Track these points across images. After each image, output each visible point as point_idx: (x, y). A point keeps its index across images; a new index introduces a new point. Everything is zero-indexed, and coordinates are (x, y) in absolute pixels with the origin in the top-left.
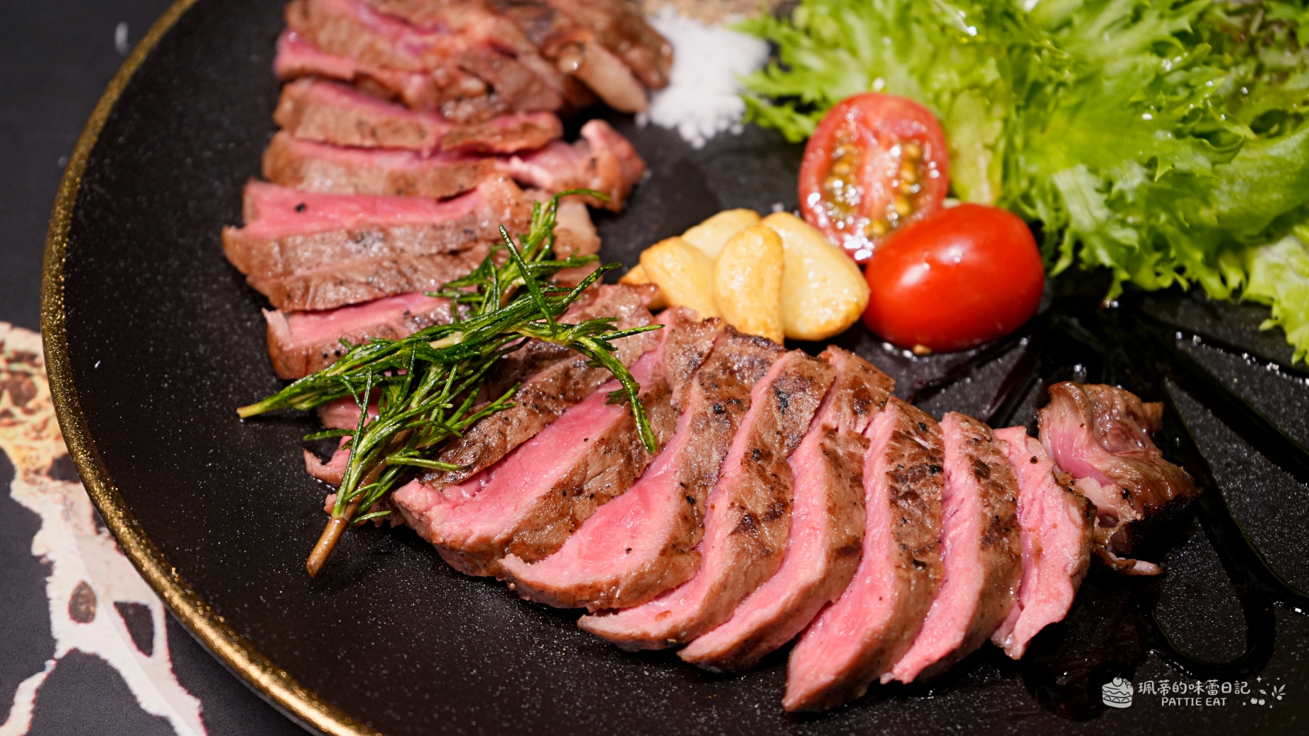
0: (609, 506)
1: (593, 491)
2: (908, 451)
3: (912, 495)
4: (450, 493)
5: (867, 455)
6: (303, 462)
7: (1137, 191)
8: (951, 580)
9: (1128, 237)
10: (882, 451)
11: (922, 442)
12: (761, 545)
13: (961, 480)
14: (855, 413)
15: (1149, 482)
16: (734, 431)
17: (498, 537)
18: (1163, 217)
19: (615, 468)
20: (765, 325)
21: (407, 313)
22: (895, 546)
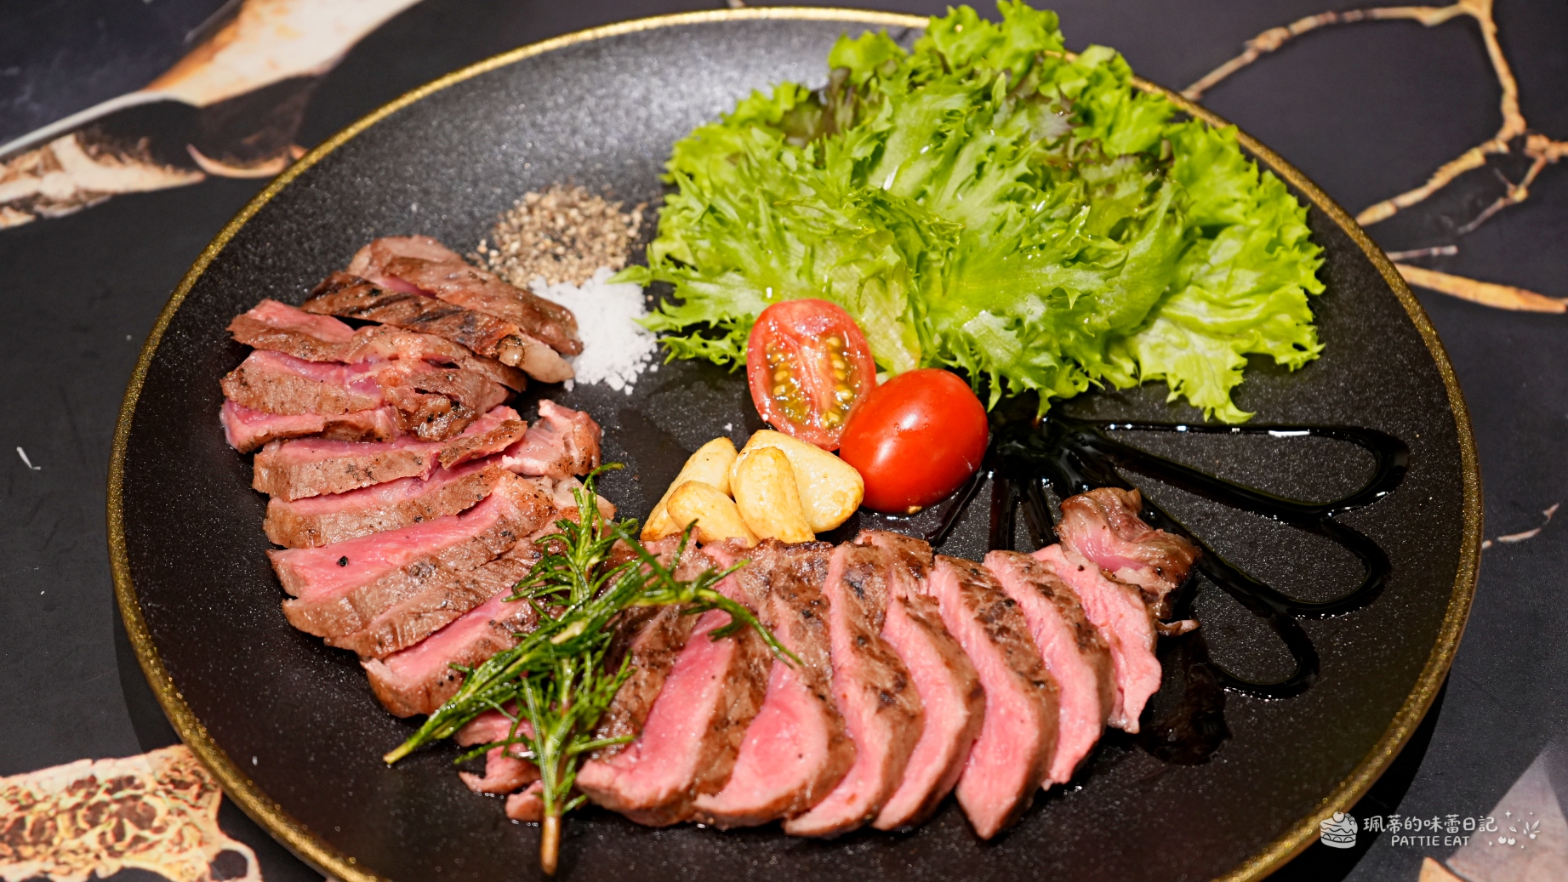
0: (753, 725)
1: (736, 718)
2: (980, 596)
3: (1004, 630)
4: (621, 762)
5: (941, 610)
6: (462, 782)
7: (1044, 320)
8: (1066, 687)
9: (1045, 360)
10: (959, 602)
11: (982, 585)
12: (904, 712)
13: (1033, 604)
14: (916, 579)
15: (1173, 555)
16: (827, 627)
17: (683, 785)
18: (1072, 335)
19: (746, 694)
20: (800, 531)
21: (491, 623)
22: (1013, 675)
